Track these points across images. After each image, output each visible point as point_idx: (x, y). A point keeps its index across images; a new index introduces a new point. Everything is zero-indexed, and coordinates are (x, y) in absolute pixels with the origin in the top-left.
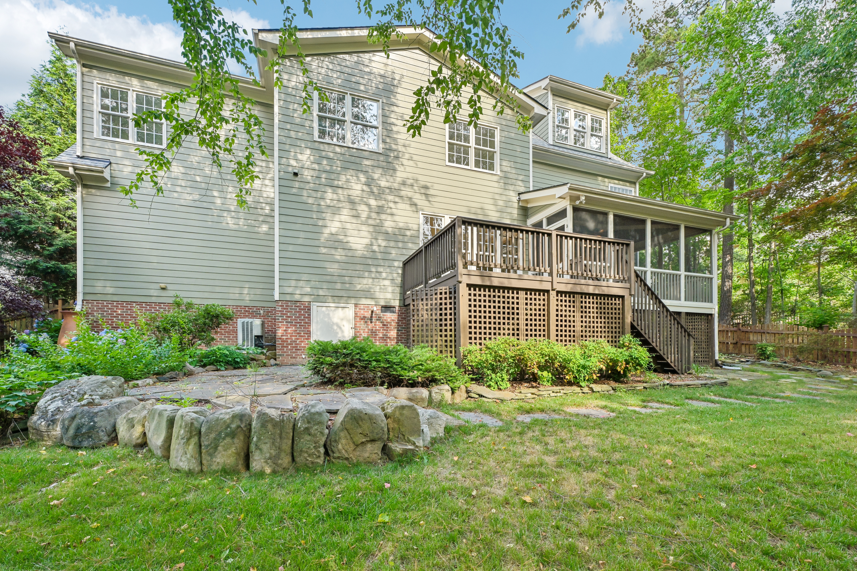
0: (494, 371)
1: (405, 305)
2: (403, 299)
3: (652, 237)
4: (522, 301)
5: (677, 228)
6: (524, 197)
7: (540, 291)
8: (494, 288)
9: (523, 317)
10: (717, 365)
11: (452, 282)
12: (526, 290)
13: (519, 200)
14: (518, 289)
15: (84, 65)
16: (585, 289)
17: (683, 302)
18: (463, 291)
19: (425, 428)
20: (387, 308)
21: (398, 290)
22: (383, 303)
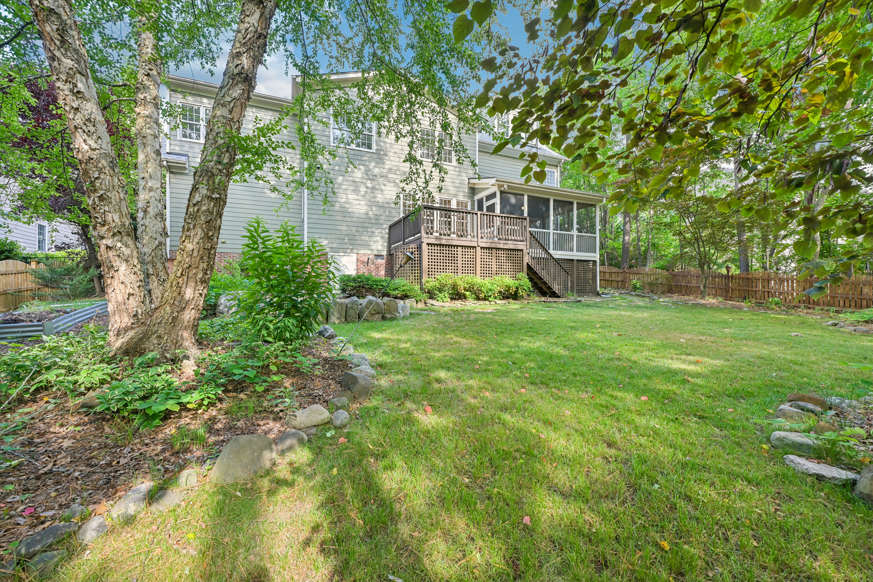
0: (440, 292)
1: (390, 255)
2: (389, 250)
3: (554, 209)
4: (460, 253)
5: (572, 203)
6: (472, 181)
7: (471, 247)
8: (443, 245)
9: (460, 262)
10: (598, 294)
11: (418, 242)
12: (462, 246)
13: (469, 183)
14: (457, 246)
15: (172, 90)
16: (498, 246)
17: (575, 252)
18: (425, 247)
19: (401, 311)
20: (378, 256)
21: (386, 244)
22: (376, 253)
